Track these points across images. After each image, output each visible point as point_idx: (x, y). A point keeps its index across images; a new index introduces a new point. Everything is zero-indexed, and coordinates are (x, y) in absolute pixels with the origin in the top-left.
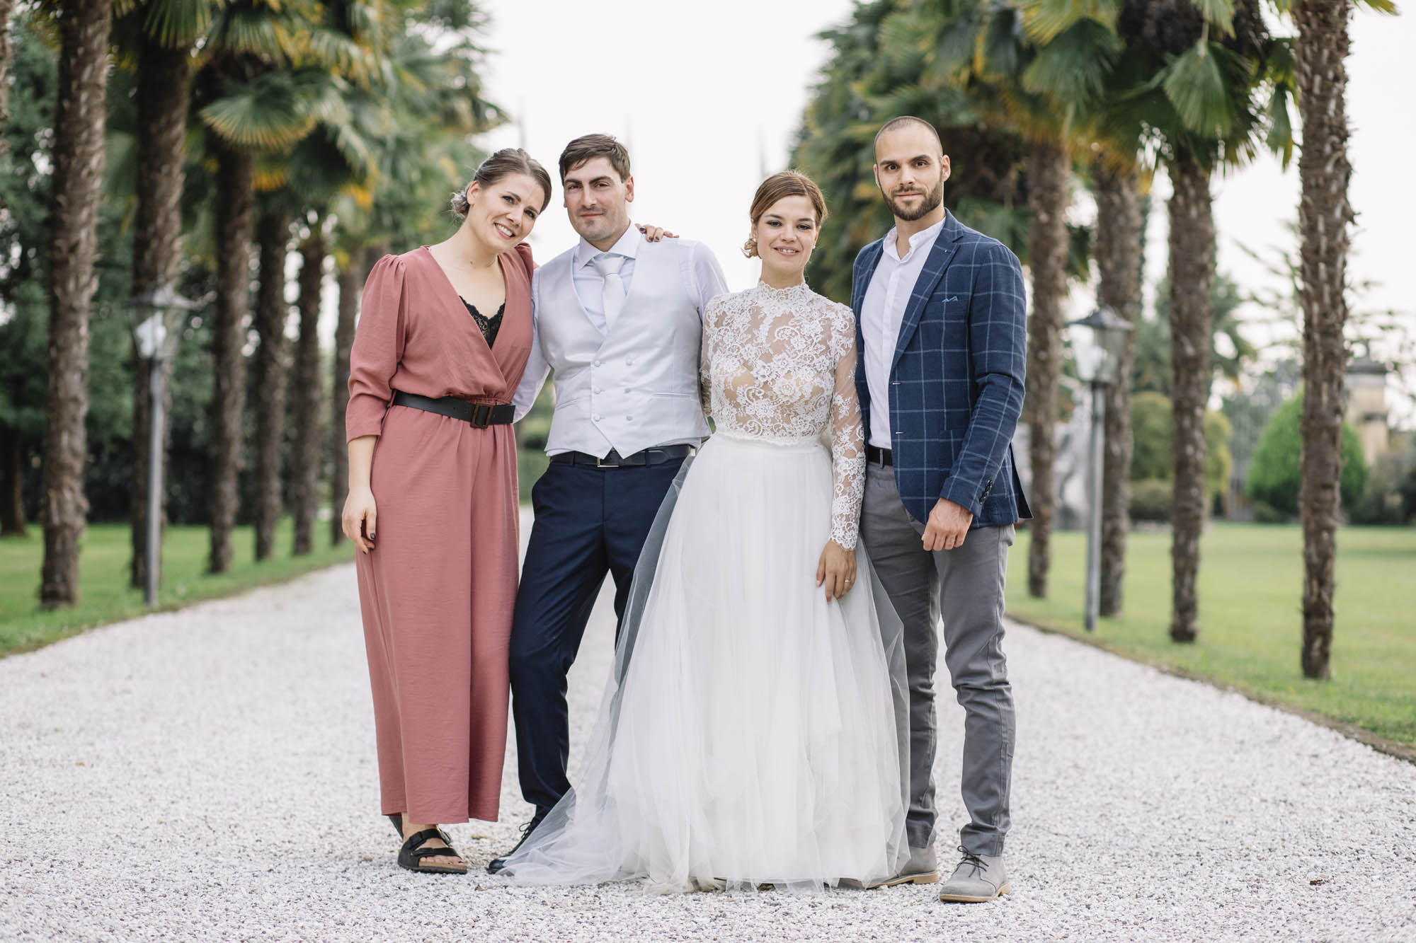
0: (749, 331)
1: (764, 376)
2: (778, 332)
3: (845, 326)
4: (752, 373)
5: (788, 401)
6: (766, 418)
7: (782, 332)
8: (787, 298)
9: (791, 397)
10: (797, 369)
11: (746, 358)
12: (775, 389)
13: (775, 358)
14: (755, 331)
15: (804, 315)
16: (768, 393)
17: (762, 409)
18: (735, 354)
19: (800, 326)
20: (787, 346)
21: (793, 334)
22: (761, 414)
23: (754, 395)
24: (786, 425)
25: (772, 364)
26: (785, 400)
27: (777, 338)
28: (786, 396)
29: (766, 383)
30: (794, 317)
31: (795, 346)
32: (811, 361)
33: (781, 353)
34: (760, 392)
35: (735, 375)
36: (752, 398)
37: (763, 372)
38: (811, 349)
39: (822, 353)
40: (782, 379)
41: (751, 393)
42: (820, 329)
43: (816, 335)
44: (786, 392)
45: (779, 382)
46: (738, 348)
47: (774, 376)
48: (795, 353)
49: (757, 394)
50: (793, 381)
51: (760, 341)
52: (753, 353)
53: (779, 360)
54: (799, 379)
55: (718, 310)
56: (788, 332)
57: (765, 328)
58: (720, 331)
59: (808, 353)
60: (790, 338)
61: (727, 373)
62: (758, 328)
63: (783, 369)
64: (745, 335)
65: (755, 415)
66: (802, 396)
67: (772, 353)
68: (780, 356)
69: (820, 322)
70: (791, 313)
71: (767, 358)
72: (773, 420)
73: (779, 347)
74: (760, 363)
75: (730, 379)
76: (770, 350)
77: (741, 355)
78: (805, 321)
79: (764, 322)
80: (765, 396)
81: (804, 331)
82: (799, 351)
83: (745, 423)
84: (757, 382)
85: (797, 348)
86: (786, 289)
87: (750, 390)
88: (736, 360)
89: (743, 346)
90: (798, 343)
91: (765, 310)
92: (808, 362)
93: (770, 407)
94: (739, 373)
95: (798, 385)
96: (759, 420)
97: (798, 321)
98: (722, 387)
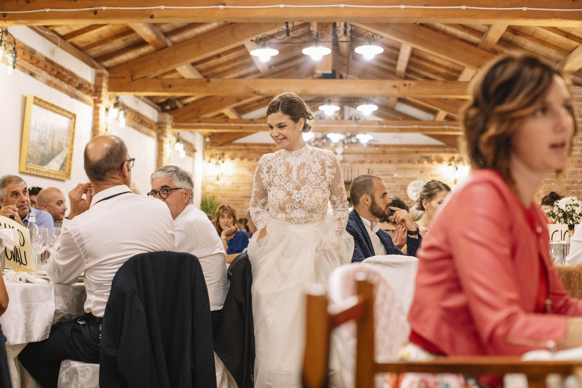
0: (287, 176)
1: (298, 198)
2: (301, 174)
3: (331, 162)
4: (292, 197)
5: (312, 208)
6: (301, 218)
7: (303, 173)
8: (300, 155)
9: (313, 206)
10: (314, 191)
11: (289, 190)
12: (305, 203)
13: (303, 188)
14: (290, 175)
15: (310, 162)
16: (302, 206)
17: (299, 214)
18: (282, 188)
19: (310, 168)
20: (307, 180)
21: (308, 173)
22: (299, 216)
23: (294, 207)
24: (311, 219)
25: (301, 191)
26: (310, 208)
27: (302, 177)
28: (311, 206)
29: (300, 201)
30: (306, 164)
31: (311, 180)
32: (319, 186)
33: (305, 185)
34: (297, 206)
35: (284, 200)
36: (294, 209)
37: (297, 196)
38: (318, 179)
39: (323, 180)
40: (308, 198)
41: (293, 207)
42: (320, 167)
43: (319, 171)
44: (310, 204)
45: (306, 200)
46: (284, 185)
47: (303, 197)
48: (311, 183)
49: (296, 207)
50: (313, 198)
51: (294, 180)
52: (292, 187)
53: (305, 189)
54: (316, 197)
55: (267, 165)
56: (306, 173)
57: (294, 173)
58: (269, 176)
59: (317, 182)
60: (307, 176)
61: (279, 199)
62: (291, 174)
63: (307, 193)
64: (285, 178)
65: (296, 217)
66: (319, 205)
67: (301, 186)
68: (305, 186)
69: (319, 162)
70: (304, 162)
71: (298, 188)
72: (305, 218)
73: (303, 182)
74: (296, 191)
75: (282, 202)
76: (300, 184)
77: (285, 189)
78: (312, 164)
79: (293, 169)
80: (300, 207)
81: (313, 170)
82: (313, 182)
83: (291, 221)
84: (295, 202)
85: (312, 181)
86: (299, 150)
87: (292, 206)
88: (283, 191)
89: (286, 184)
90: (312, 178)
91: (292, 164)
92: (318, 187)
93: (303, 212)
94: (286, 199)
95: (316, 200)
96: (298, 219)
97: (309, 165)
98: (278, 206)
